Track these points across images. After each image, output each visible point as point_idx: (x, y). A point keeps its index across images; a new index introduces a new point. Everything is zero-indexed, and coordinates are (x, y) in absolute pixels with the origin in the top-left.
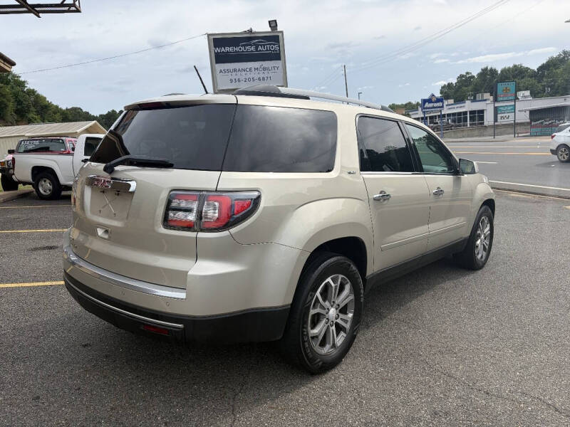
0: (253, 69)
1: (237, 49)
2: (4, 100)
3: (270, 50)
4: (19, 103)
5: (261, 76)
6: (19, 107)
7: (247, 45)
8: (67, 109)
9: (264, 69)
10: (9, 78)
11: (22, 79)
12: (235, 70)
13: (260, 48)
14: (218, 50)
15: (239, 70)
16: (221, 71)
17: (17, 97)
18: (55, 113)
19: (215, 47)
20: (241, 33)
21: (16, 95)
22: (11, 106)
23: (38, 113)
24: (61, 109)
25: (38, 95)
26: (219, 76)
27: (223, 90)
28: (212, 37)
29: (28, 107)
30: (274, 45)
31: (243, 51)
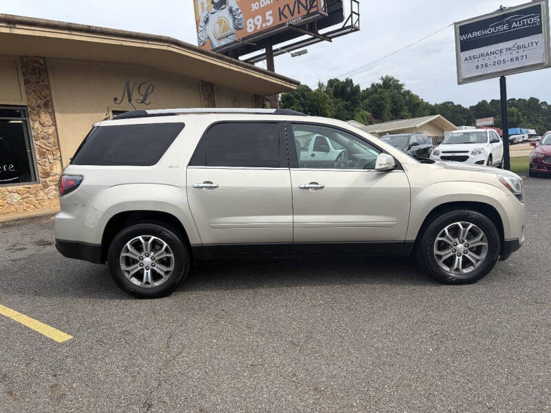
0: (504, 51)
1: (487, 32)
2: (383, 102)
3: (527, 24)
4: (395, 103)
5: (515, 55)
6: (395, 107)
7: (498, 25)
8: (436, 105)
9: (519, 48)
10: (391, 83)
11: (400, 83)
12: (482, 55)
13: (514, 24)
14: (464, 37)
15: (487, 54)
16: (466, 59)
17: (393, 99)
18: (424, 109)
19: (461, 34)
20: (492, 14)
21: (393, 98)
22: (388, 106)
23: (410, 110)
24: (430, 105)
25: (412, 95)
26: (463, 65)
27: (468, 79)
28: (458, 26)
29: (402, 106)
30: (533, 17)
31: (493, 33)
